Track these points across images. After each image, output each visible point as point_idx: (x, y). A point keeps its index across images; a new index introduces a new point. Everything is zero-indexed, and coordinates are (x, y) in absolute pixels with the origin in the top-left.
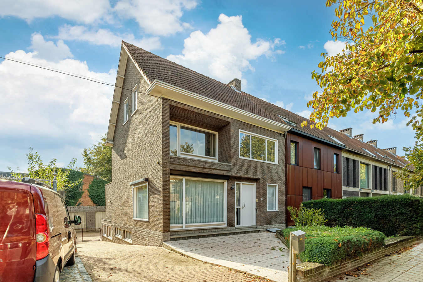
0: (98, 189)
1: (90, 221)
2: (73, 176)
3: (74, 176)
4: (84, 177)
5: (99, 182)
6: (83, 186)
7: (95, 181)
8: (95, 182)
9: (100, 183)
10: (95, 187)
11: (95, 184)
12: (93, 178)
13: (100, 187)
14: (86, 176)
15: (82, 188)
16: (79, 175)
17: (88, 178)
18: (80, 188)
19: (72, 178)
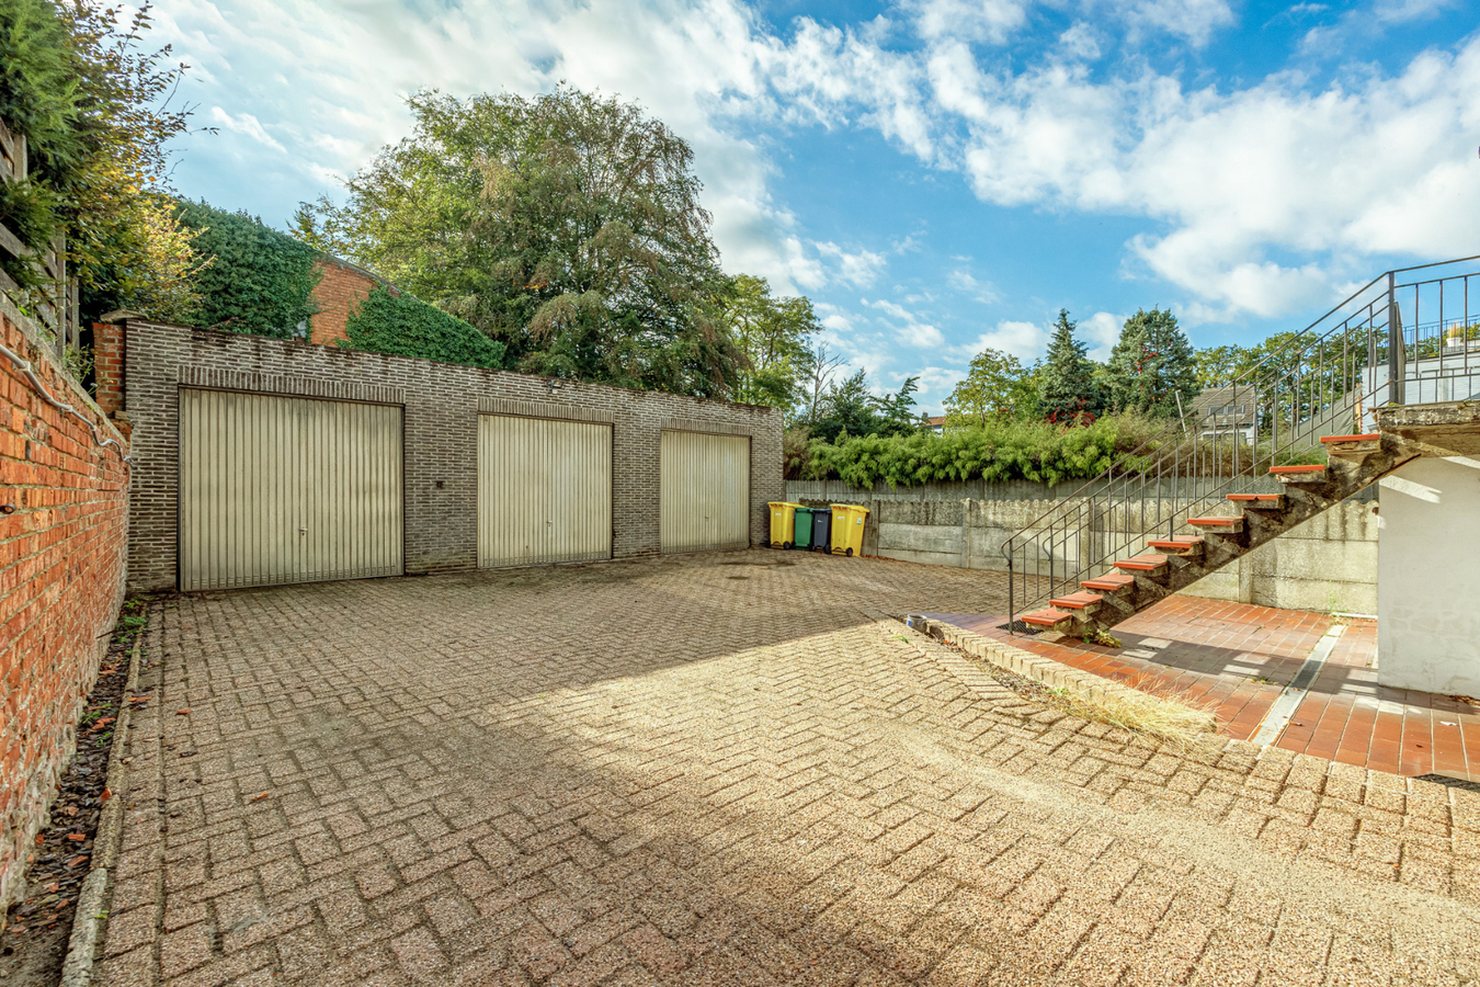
0: (397, 348)
1: (440, 485)
2: (256, 254)
3: (261, 259)
4: (318, 275)
5: (402, 309)
6: (315, 321)
7: (381, 300)
8: (380, 305)
9: (408, 315)
10: (382, 335)
11: (380, 319)
12: (368, 285)
13: (408, 336)
14: (329, 268)
15: (309, 329)
16: (293, 259)
17: (341, 283)
18: (296, 330)
19: (250, 266)
